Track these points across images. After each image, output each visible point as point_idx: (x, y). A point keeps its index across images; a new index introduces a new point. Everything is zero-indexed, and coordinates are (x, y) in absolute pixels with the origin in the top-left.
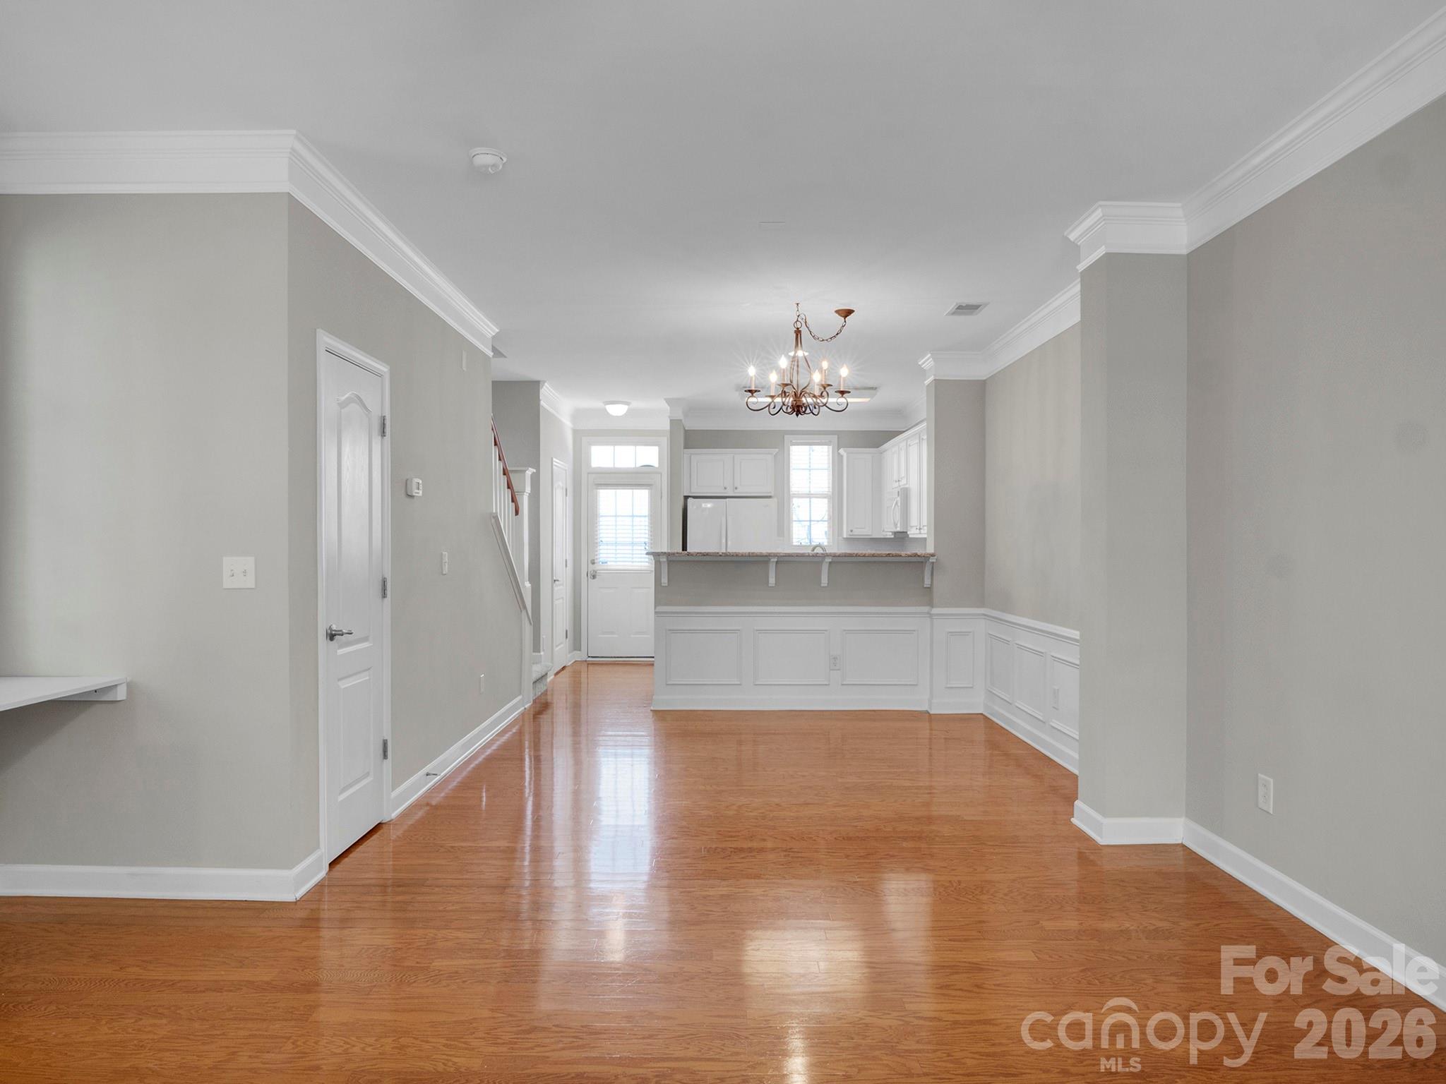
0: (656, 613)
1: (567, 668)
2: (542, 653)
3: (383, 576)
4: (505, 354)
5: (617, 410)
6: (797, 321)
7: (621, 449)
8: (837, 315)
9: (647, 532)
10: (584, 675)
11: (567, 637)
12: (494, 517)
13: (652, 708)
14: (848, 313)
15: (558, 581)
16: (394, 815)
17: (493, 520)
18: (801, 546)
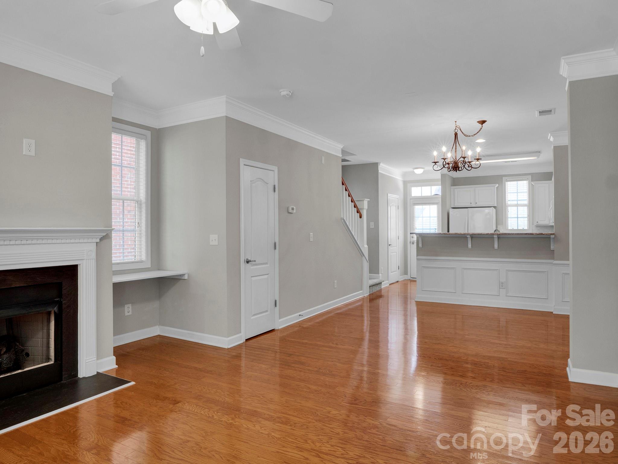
0: (417, 259)
1: (399, 282)
2: (380, 275)
3: (275, 241)
4: (355, 154)
5: (419, 171)
6: (456, 129)
7: (424, 188)
8: (478, 123)
9: (436, 224)
10: (409, 285)
11: (399, 269)
12: (343, 219)
13: (416, 300)
14: (483, 122)
15: (391, 245)
16: (280, 328)
17: (342, 220)
18: (513, 230)
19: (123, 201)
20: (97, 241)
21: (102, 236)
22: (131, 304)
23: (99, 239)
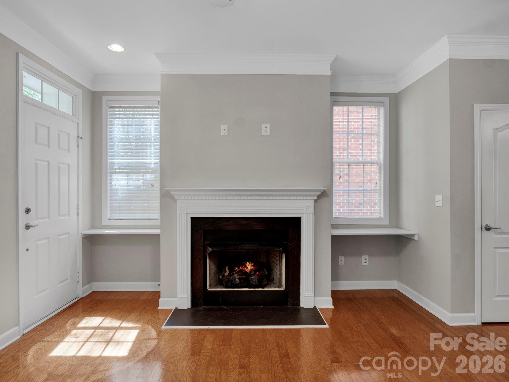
19: (349, 164)
20: (315, 199)
21: (318, 195)
22: (368, 256)
23: (316, 197)
